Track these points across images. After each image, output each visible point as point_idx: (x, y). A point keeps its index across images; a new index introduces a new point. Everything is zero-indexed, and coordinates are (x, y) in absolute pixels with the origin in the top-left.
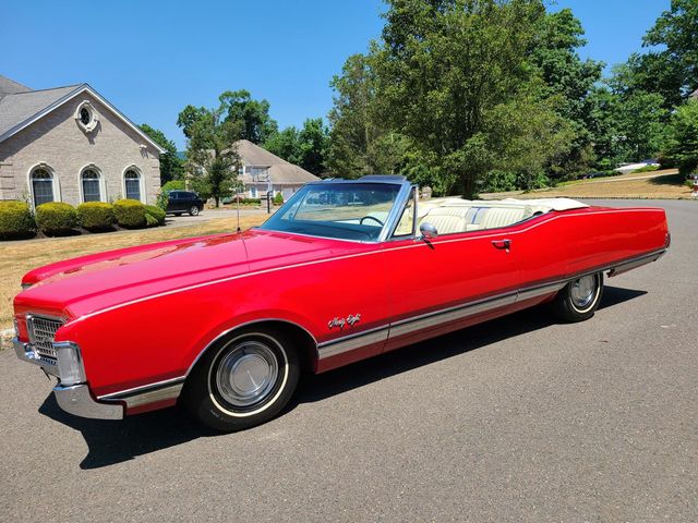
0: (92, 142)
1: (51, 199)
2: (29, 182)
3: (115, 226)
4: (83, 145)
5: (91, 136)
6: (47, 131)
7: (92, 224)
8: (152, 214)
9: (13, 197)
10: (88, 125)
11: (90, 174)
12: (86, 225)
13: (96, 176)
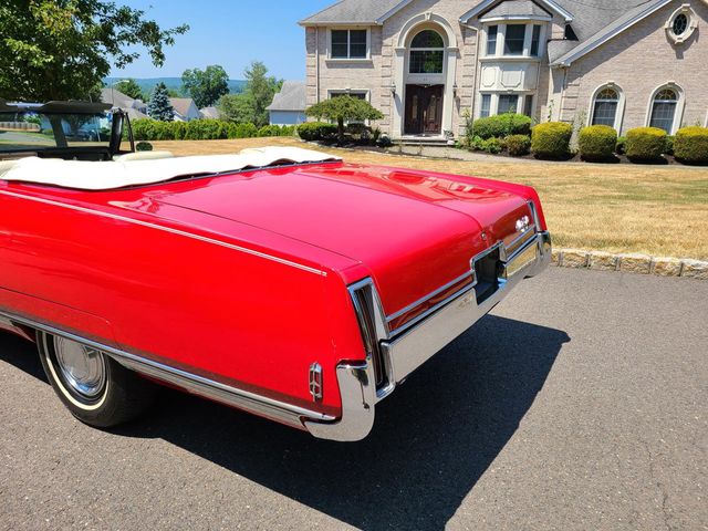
0: (680, 56)
2: (591, 103)
3: (670, 158)
4: (667, 60)
5: (680, 48)
6: (627, 47)
7: (633, 153)
9: (570, 118)
10: (681, 36)
11: (666, 99)
12: (628, 154)
13: (674, 97)
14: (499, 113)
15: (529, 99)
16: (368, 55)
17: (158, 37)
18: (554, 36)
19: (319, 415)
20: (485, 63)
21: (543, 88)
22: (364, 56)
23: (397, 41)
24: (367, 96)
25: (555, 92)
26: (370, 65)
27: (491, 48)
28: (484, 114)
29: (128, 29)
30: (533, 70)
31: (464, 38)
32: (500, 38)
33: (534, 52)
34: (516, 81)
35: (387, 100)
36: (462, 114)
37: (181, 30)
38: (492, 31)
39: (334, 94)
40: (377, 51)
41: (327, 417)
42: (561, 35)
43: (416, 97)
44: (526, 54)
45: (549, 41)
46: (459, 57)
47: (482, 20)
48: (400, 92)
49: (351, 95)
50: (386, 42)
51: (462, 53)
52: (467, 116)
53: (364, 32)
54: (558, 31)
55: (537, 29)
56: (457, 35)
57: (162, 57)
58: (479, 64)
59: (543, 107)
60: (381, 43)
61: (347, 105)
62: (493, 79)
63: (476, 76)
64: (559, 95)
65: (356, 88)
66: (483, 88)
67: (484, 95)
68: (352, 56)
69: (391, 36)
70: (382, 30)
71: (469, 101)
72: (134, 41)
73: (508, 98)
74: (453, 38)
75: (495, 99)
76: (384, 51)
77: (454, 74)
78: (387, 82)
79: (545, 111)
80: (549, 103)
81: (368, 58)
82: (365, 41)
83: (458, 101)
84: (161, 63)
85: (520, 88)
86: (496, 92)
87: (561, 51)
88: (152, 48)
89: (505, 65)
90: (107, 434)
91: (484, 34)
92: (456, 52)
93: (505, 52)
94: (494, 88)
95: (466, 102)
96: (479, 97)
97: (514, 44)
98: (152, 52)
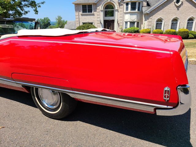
0: (178, 10)
1: (161, 28)
2: (155, 23)
4: (175, 11)
5: (178, 7)
6: (164, 7)
8: (193, 34)
9: (150, 28)
10: (178, 4)
11: (175, 21)
13: (177, 21)
14: (130, 27)
15: (138, 23)
16: (93, 12)
17: (36, 5)
18: (144, 5)
19: (165, 107)
20: (126, 13)
21: (141, 20)
22: (92, 12)
23: (101, 8)
24: (93, 24)
25: (145, 21)
26: (93, 15)
27: (127, 9)
28: (126, 28)
29: (26, 3)
30: (139, 15)
31: (119, 6)
32: (130, 6)
33: (139, 10)
34: (134, 18)
35: (99, 25)
36: (120, 28)
37: (43, 3)
38: (127, 4)
39: (84, 23)
40: (95, 11)
41: (169, 107)
42: (146, 5)
43: (107, 24)
44: (137, 10)
45: (143, 7)
46: (118, 12)
47: (124, 1)
48: (102, 22)
49: (89, 23)
50: (98, 8)
51: (119, 11)
52: (121, 28)
53: (92, 5)
54: (145, 4)
55: (139, 3)
56: (117, 6)
57: (37, 11)
58: (124, 13)
59: (142, 25)
60: (96, 8)
61: (88, 26)
62: (128, 18)
63: (123, 17)
64: (146, 21)
65: (90, 21)
66: (125, 20)
67: (126, 22)
68: (88, 12)
69: (99, 6)
70: (96, 5)
71: (122, 24)
72: (28, 7)
73: (132, 23)
74: (117, 7)
75: (129, 23)
76: (97, 10)
77: (117, 17)
78: (99, 19)
79: (142, 26)
80: (143, 24)
81: (93, 13)
82: (92, 8)
83: (119, 24)
84: (37, 14)
85: (136, 20)
86: (129, 21)
87: (146, 9)
88: (34, 9)
89: (131, 14)
90: (60, 121)
91: (125, 5)
92: (117, 10)
93: (131, 10)
94: (128, 20)
95: (121, 24)
96: (124, 23)
97: (133, 8)
98: (34, 10)
